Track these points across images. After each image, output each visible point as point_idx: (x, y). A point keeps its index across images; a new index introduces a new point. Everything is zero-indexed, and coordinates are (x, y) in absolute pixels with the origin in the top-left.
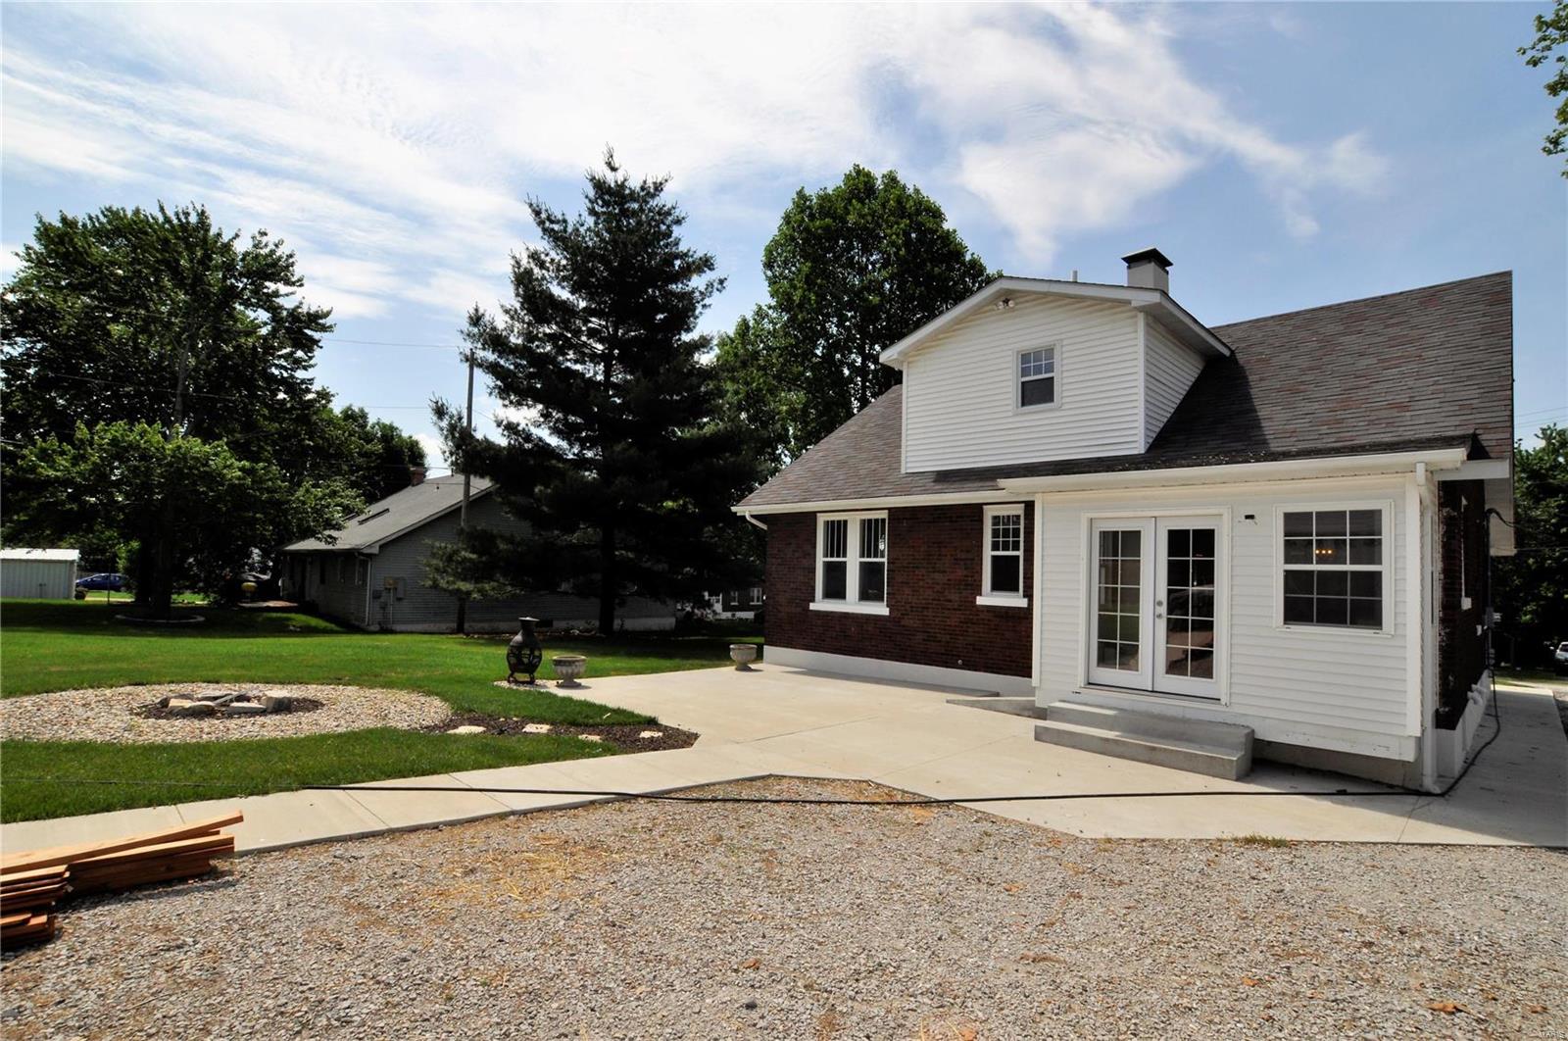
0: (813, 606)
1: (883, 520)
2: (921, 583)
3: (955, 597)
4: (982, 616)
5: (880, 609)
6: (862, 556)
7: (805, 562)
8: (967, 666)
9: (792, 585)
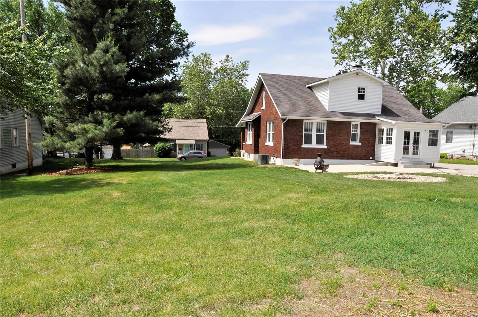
0: (303, 146)
1: (324, 123)
2: (336, 140)
3: (344, 143)
4: (351, 147)
5: (324, 146)
6: (317, 132)
7: (300, 134)
8: (346, 159)
9: (294, 140)
